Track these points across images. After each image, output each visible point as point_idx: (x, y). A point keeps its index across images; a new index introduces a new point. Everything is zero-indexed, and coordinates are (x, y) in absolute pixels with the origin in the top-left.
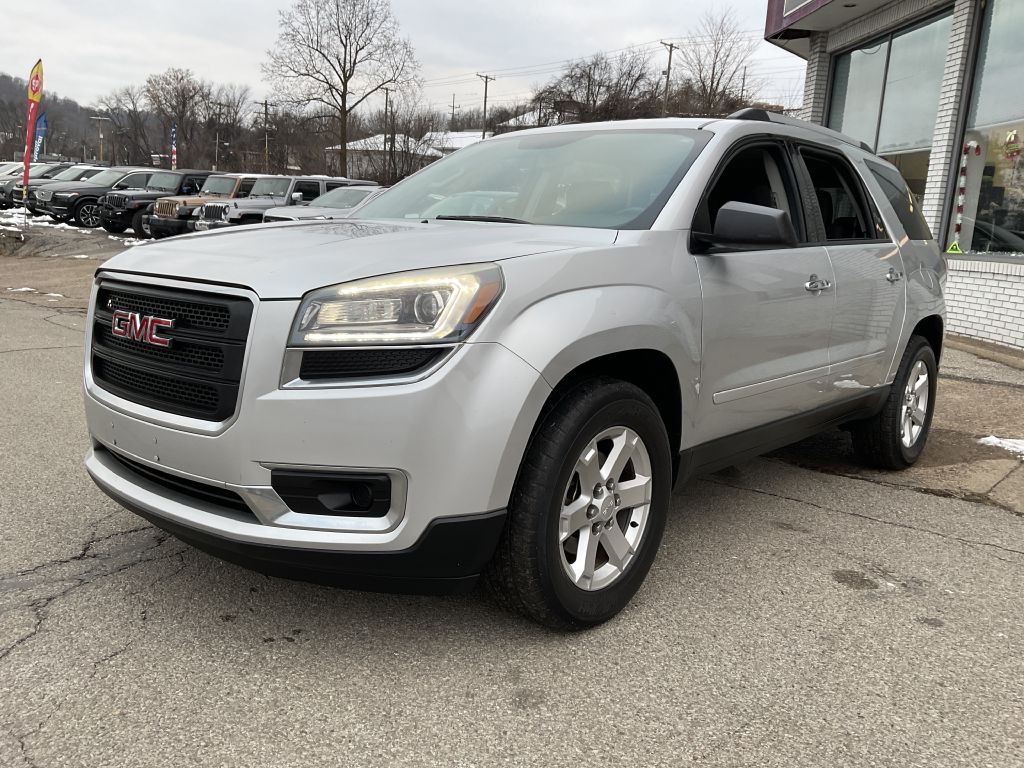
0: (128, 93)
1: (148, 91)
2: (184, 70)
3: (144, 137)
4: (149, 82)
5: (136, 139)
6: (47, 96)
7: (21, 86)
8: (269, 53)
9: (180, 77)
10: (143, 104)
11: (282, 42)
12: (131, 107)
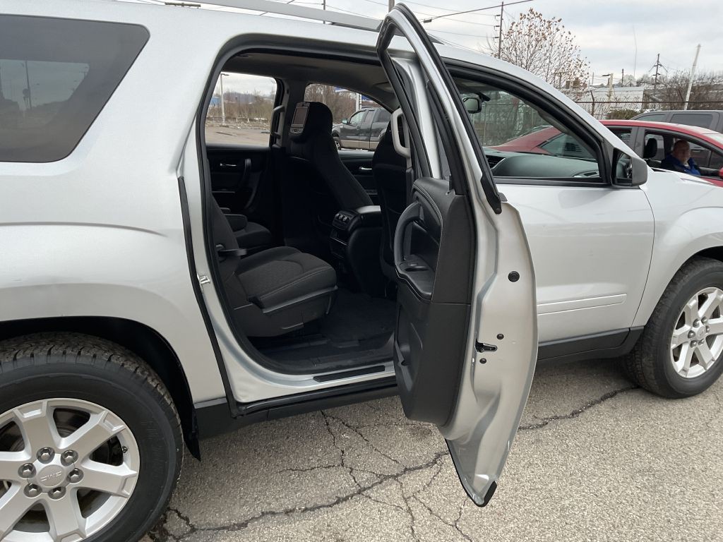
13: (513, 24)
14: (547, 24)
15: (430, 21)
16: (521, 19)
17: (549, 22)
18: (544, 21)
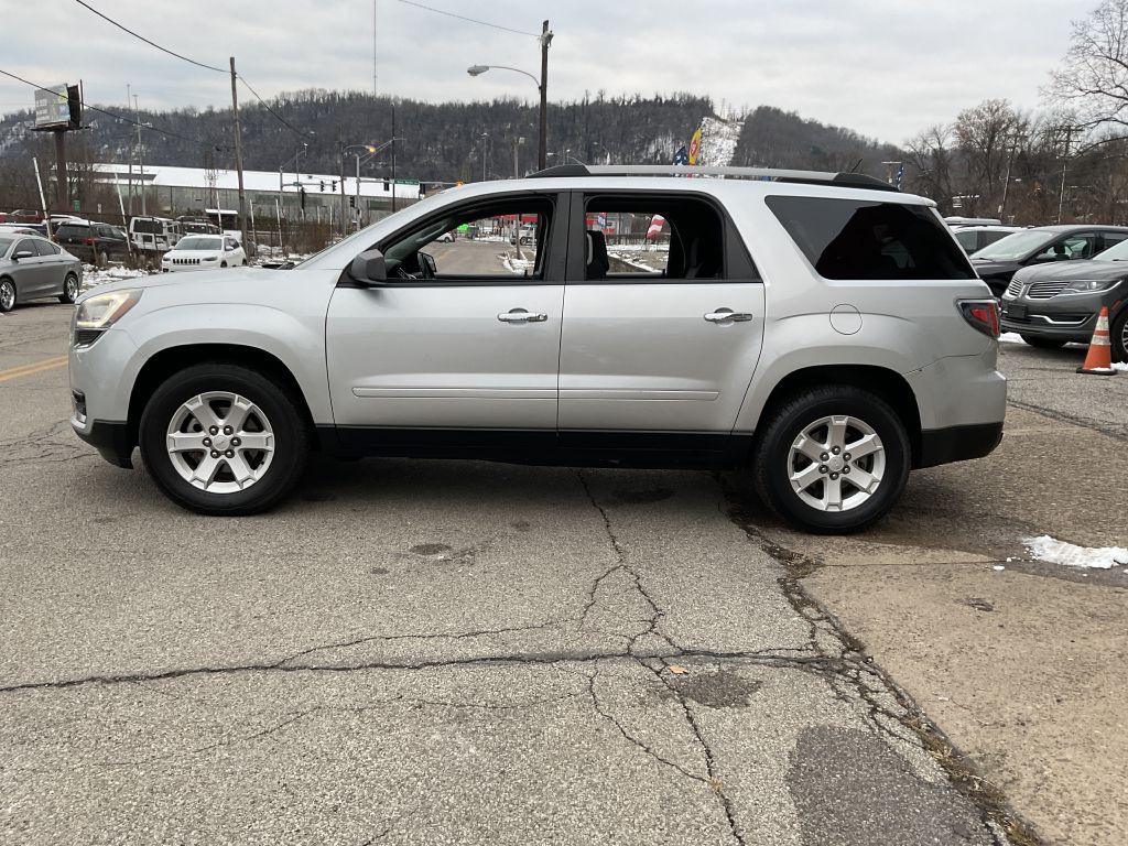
0: (935, 133)
1: (958, 128)
2: (1001, 99)
3: (946, 177)
4: (960, 118)
5: (939, 180)
6: (868, 143)
7: (845, 135)
8: (1051, 73)
9: (995, 107)
10: (950, 142)
11: (1070, 58)
12: (936, 146)
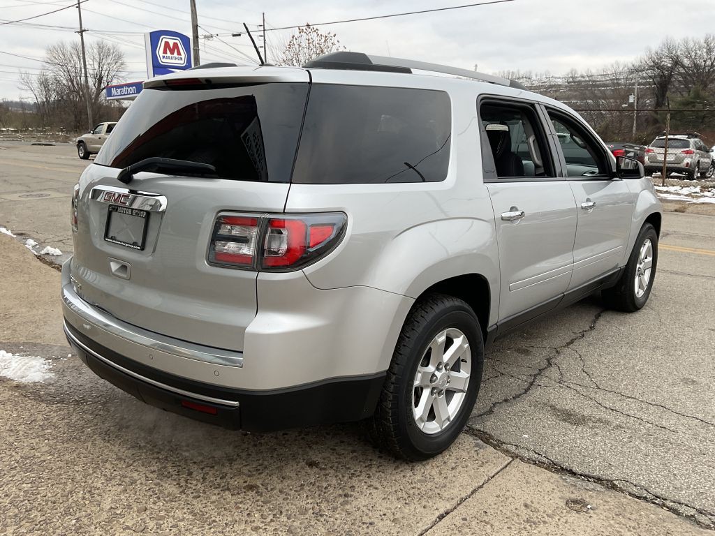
13: (293, 37)
14: (323, 39)
15: (240, 35)
16: (300, 33)
17: (326, 37)
18: (321, 35)
